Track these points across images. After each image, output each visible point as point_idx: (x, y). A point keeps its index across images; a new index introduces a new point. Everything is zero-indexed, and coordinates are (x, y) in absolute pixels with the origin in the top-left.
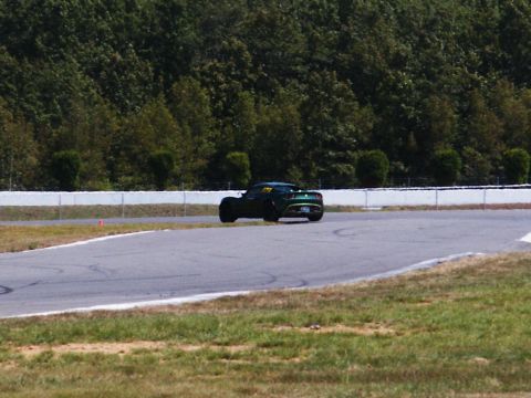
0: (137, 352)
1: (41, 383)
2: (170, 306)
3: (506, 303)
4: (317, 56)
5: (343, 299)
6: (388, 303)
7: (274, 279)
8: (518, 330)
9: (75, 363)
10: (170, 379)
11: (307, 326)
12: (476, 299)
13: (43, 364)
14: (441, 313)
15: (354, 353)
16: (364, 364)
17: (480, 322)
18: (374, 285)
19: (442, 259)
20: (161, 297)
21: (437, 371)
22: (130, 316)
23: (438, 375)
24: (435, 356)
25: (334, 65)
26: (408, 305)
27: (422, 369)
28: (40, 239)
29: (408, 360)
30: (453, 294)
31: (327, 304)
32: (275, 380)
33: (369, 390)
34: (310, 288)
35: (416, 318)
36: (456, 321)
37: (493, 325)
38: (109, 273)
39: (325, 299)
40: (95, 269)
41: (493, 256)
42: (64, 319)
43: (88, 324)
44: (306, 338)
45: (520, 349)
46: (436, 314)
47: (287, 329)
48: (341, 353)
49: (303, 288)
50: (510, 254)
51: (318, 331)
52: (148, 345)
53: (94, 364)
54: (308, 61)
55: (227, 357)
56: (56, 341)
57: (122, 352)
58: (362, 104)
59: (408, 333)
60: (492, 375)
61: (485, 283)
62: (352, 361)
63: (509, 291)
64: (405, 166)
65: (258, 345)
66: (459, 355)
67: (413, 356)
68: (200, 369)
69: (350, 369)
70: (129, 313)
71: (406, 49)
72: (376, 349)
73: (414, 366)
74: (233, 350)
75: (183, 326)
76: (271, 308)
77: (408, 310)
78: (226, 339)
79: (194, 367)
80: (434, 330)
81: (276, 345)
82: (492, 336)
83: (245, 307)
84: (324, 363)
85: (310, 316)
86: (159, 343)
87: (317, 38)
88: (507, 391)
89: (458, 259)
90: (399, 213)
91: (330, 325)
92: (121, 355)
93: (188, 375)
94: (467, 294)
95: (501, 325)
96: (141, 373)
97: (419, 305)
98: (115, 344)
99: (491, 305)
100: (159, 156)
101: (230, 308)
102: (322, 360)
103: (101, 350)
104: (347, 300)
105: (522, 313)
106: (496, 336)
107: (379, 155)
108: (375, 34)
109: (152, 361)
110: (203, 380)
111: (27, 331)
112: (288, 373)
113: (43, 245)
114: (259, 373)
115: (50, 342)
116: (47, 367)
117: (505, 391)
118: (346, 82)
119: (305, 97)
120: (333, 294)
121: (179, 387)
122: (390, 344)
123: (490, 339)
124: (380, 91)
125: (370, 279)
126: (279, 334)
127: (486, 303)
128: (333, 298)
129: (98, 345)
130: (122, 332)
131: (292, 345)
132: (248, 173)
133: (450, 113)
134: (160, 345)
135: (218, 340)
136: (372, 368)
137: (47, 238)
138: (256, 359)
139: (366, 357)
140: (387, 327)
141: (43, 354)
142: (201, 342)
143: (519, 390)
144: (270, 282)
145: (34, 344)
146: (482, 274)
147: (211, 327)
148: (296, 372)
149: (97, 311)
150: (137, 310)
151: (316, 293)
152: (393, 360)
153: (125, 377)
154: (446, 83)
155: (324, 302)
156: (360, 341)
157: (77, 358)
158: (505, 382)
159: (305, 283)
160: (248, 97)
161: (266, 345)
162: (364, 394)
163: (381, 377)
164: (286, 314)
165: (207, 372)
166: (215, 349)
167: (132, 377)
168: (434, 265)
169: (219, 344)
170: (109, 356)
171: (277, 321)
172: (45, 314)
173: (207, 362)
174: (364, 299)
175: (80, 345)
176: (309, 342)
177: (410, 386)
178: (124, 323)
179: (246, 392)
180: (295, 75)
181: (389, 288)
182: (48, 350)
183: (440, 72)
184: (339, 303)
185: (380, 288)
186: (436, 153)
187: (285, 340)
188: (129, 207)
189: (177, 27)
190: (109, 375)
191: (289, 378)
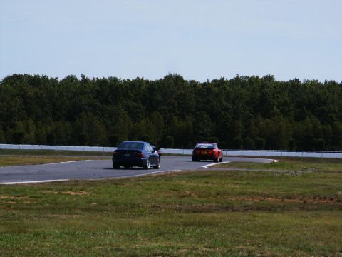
4: (199, 106)
54: (196, 107)
71: (229, 105)
87: (199, 101)
118: (208, 115)
180: (191, 112)
189: (154, 95)
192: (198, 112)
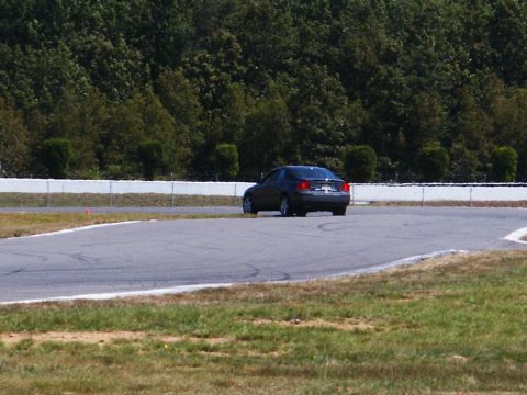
0: (117, 342)
1: (19, 371)
2: (152, 297)
3: (487, 302)
4: (308, 50)
5: (325, 293)
6: (369, 298)
7: (256, 272)
8: (497, 329)
9: (54, 352)
10: (147, 370)
11: (288, 319)
12: (457, 297)
13: (24, 352)
14: (421, 310)
15: (332, 348)
16: (343, 359)
17: (460, 320)
18: (356, 280)
19: (425, 256)
20: (143, 288)
21: (415, 368)
22: (111, 306)
23: (415, 372)
24: (414, 353)
25: (325, 59)
26: (388, 301)
27: (400, 365)
28: (26, 227)
29: (386, 356)
30: (435, 291)
31: (309, 298)
32: (253, 374)
33: (345, 386)
34: (292, 282)
35: (396, 314)
36: (435, 319)
37: (473, 324)
38: (92, 262)
39: (308, 294)
40: (80, 258)
41: (476, 254)
42: (45, 307)
43: (68, 313)
44: (285, 332)
45: (498, 348)
46: (415, 311)
47: (268, 322)
48: (320, 348)
49: (285, 282)
50: (493, 253)
51: (298, 326)
52: (127, 335)
53: (73, 354)
54: (299, 54)
55: (206, 349)
56: (36, 329)
57: (102, 341)
58: (352, 98)
59: (387, 330)
60: (469, 373)
61: (466, 281)
62: (331, 356)
63: (490, 289)
64: (393, 162)
65: (238, 338)
66: (437, 353)
67: (392, 352)
68: (179, 361)
69: (328, 364)
70: (110, 303)
72: (355, 344)
73: (392, 362)
74: (212, 342)
75: (164, 317)
76: (252, 302)
77: (388, 306)
78: (205, 331)
79: (173, 358)
80: (414, 326)
81: (255, 339)
82: (471, 334)
83: (227, 300)
84: (302, 358)
85: (291, 310)
86: (139, 333)
87: (309, 32)
88: (483, 389)
89: (441, 256)
90: (385, 208)
91: (310, 320)
92: (101, 344)
93: (166, 366)
94: (448, 291)
95: (480, 323)
96: (120, 363)
97: (400, 301)
98: (95, 334)
99: (472, 303)
100: (148, 145)
101: (211, 300)
102: (301, 354)
103: (80, 339)
104: (328, 295)
105: (502, 311)
106: (475, 334)
107: (368, 150)
108: (365, 29)
109: (131, 351)
110: (181, 372)
111: (8, 319)
112: (265, 367)
113: (28, 233)
114: (237, 366)
115: (31, 330)
116: (26, 356)
117: (481, 389)
118: (335, 76)
119: (295, 91)
120: (315, 288)
121: (156, 378)
122: (369, 340)
123: (470, 337)
124: (371, 86)
125: (352, 274)
126: (259, 327)
127: (467, 300)
128: (315, 292)
129: (78, 334)
130: (103, 322)
131: (271, 338)
132: (237, 165)
134: (140, 335)
135: (198, 332)
136: (350, 363)
137: (33, 225)
138: (235, 352)
139: (345, 352)
140: (366, 323)
141: (23, 342)
142: (181, 333)
143: (495, 389)
144: (254, 275)
145: (14, 331)
146: (463, 272)
147: (192, 318)
148: (274, 365)
149: (79, 300)
150: (118, 300)
151: (298, 287)
152: (371, 356)
153: (102, 366)
154: (436, 79)
155: (306, 296)
156: (339, 337)
157: (57, 347)
158: (482, 380)
159: (287, 277)
160: (237, 88)
161: (245, 338)
162: (340, 389)
163: (359, 373)
164: (267, 307)
165: (185, 364)
166: (195, 340)
167: (110, 367)
168: (417, 262)
169: (198, 336)
170: (88, 345)
171: (256, 315)
172: (27, 301)
173: (186, 354)
174: (346, 294)
175: (60, 334)
176: (288, 335)
177: (386, 383)
178: (104, 313)
179: (223, 385)
180: (285, 68)
181: (370, 283)
182: (27, 337)
183: (431, 68)
184: (320, 297)
185: (362, 283)
186: (424, 149)
187: (264, 334)
188: (117, 196)
189: (168, 18)
190: (88, 365)
191: (267, 372)
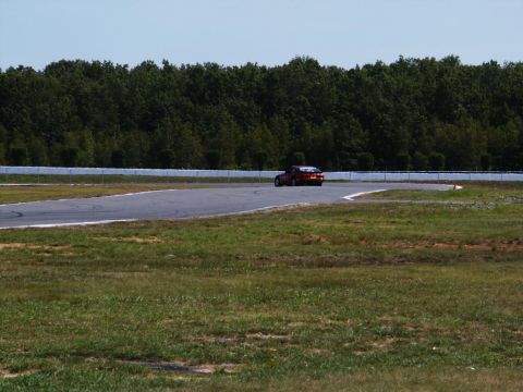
4: (343, 106)
25: (352, 110)
54: (339, 108)
58: (365, 129)
71: (389, 103)
87: (344, 97)
100: (261, 153)
118: (357, 119)
119: (336, 126)
133: (408, 135)
160: (308, 125)
180: (332, 115)
189: (274, 90)
192: (342, 115)
